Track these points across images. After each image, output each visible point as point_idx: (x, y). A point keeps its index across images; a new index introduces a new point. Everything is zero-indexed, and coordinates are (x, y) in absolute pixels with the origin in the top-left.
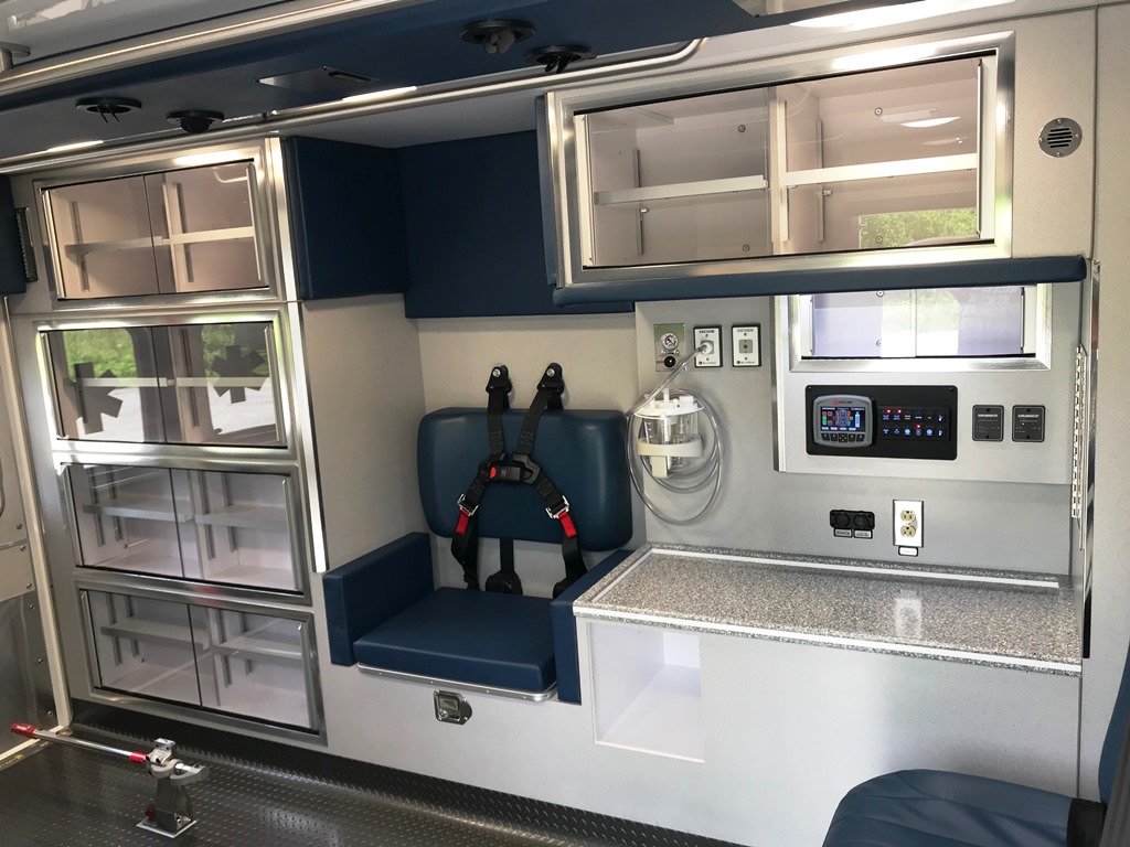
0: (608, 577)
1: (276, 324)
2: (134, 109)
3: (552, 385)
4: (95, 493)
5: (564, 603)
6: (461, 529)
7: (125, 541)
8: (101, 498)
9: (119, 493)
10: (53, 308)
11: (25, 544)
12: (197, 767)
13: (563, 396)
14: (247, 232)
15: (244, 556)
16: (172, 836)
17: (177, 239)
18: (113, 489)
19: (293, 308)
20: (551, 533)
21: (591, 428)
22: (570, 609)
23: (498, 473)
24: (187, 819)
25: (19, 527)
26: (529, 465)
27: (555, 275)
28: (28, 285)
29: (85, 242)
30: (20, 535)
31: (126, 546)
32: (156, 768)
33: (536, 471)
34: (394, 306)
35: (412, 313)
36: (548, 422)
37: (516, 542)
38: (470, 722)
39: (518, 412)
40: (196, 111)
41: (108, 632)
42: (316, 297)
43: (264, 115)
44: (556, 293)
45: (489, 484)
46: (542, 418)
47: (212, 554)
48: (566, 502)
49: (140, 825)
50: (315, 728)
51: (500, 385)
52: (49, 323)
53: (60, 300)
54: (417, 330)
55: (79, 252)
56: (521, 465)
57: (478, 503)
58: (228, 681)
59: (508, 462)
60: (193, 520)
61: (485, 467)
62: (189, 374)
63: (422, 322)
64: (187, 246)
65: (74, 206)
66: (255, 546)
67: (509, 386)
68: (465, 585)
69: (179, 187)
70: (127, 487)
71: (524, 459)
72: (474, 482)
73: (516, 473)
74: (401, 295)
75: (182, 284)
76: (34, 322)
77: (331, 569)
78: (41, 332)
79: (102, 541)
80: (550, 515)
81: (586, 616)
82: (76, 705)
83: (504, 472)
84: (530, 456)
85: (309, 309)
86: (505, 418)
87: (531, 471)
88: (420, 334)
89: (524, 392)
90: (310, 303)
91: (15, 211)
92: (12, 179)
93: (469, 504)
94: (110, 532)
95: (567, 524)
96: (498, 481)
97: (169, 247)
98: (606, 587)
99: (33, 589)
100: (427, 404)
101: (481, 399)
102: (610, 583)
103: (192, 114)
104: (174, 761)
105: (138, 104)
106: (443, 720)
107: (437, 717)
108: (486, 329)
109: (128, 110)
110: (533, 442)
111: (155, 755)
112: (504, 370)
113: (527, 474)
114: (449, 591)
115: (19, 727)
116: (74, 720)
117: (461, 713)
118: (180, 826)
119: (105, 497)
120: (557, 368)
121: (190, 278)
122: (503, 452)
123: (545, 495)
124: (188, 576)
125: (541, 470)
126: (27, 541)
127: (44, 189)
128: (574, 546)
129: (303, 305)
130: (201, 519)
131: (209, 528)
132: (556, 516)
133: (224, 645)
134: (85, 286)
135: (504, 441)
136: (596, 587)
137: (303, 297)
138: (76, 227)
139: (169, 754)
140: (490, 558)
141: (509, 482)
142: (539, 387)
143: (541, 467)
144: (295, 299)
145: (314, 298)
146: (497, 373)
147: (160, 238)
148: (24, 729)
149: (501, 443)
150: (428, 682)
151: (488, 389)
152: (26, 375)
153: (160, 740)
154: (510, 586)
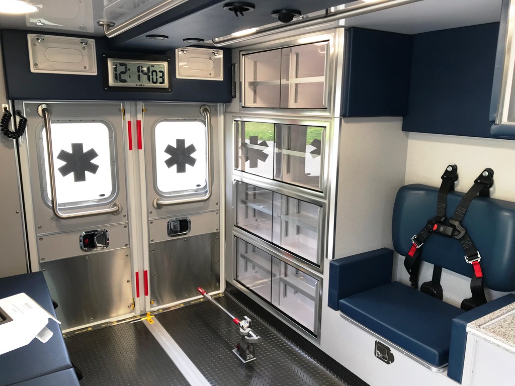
0: (497, 312)
1: (328, 129)
2: (251, 9)
3: (485, 182)
4: (247, 194)
5: (461, 322)
6: (411, 254)
7: (256, 218)
8: (249, 197)
9: (257, 196)
10: (240, 111)
11: (218, 212)
12: (257, 336)
13: (491, 189)
14: (322, 79)
15: (301, 238)
16: (244, 362)
17: (293, 81)
18: (255, 194)
19: (337, 121)
20: (466, 271)
21: (506, 214)
22: (464, 328)
23: (438, 228)
24: (252, 356)
25: (217, 204)
26: (459, 228)
27: (495, 115)
28: (233, 99)
29: (257, 81)
30: (216, 208)
31: (257, 220)
32: (241, 330)
33: (463, 232)
34: (396, 124)
35: (407, 128)
36: (478, 204)
37: (443, 269)
38: (391, 364)
39: (459, 194)
40: (286, 10)
41: (243, 256)
42: (350, 116)
43: (327, 11)
44: (493, 127)
45: (431, 232)
46: (474, 201)
47: (287, 234)
48: (479, 256)
49: (233, 351)
50: (316, 334)
51: (451, 176)
52: (240, 117)
53: (243, 107)
54: (408, 137)
55: (254, 85)
56: (454, 227)
57: (424, 242)
58: (285, 295)
59: (446, 223)
60: (280, 217)
61: (431, 222)
62: (289, 149)
63: (411, 134)
64: (297, 85)
65: (255, 63)
66: (307, 235)
67: (456, 178)
68: (409, 283)
69: (297, 55)
70: (260, 194)
71: (456, 224)
72: (423, 230)
73: (449, 230)
74: (401, 118)
75: (292, 104)
76: (233, 116)
77: (335, 259)
78: (235, 121)
79: (247, 216)
80: (467, 261)
81: (474, 334)
82: (228, 284)
83: (442, 229)
84: (461, 223)
85: (346, 122)
86: (450, 196)
87: (460, 232)
88: (409, 140)
89: (465, 183)
90: (346, 119)
91: (232, 65)
92: (233, 50)
93: (418, 241)
94: (251, 213)
95: (477, 269)
96: (437, 232)
97: (288, 84)
98: (494, 319)
99: (219, 231)
100: (406, 179)
101: (437, 182)
102: (497, 317)
103: (284, 11)
104: (249, 329)
105: (253, 6)
106: (378, 357)
107: (375, 355)
108: (448, 142)
109: (248, 10)
110: (465, 214)
111: (243, 323)
112: (455, 168)
113: (457, 233)
114: (400, 285)
115: (200, 290)
116: (226, 290)
117: (388, 358)
118: (248, 358)
119: (251, 198)
120: (490, 172)
121: (296, 101)
122: (444, 216)
123: (465, 248)
124: (274, 242)
125: (466, 232)
126: (219, 210)
127: (243, 55)
128: (479, 283)
129: (342, 120)
130: (284, 218)
131: (287, 223)
132: (470, 262)
133: (286, 278)
134: (255, 101)
135: (446, 210)
136: (487, 317)
137: (343, 115)
138: (255, 74)
139: (248, 325)
140: (427, 272)
141: (444, 235)
142: (476, 181)
143: (466, 230)
144: (339, 116)
145: (349, 117)
146: (450, 169)
147: (285, 80)
148: (201, 291)
149: (444, 211)
150: (373, 335)
151: (442, 177)
152: (227, 139)
153: (246, 317)
154: (435, 292)
